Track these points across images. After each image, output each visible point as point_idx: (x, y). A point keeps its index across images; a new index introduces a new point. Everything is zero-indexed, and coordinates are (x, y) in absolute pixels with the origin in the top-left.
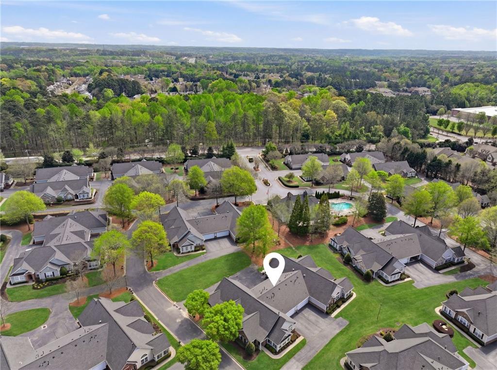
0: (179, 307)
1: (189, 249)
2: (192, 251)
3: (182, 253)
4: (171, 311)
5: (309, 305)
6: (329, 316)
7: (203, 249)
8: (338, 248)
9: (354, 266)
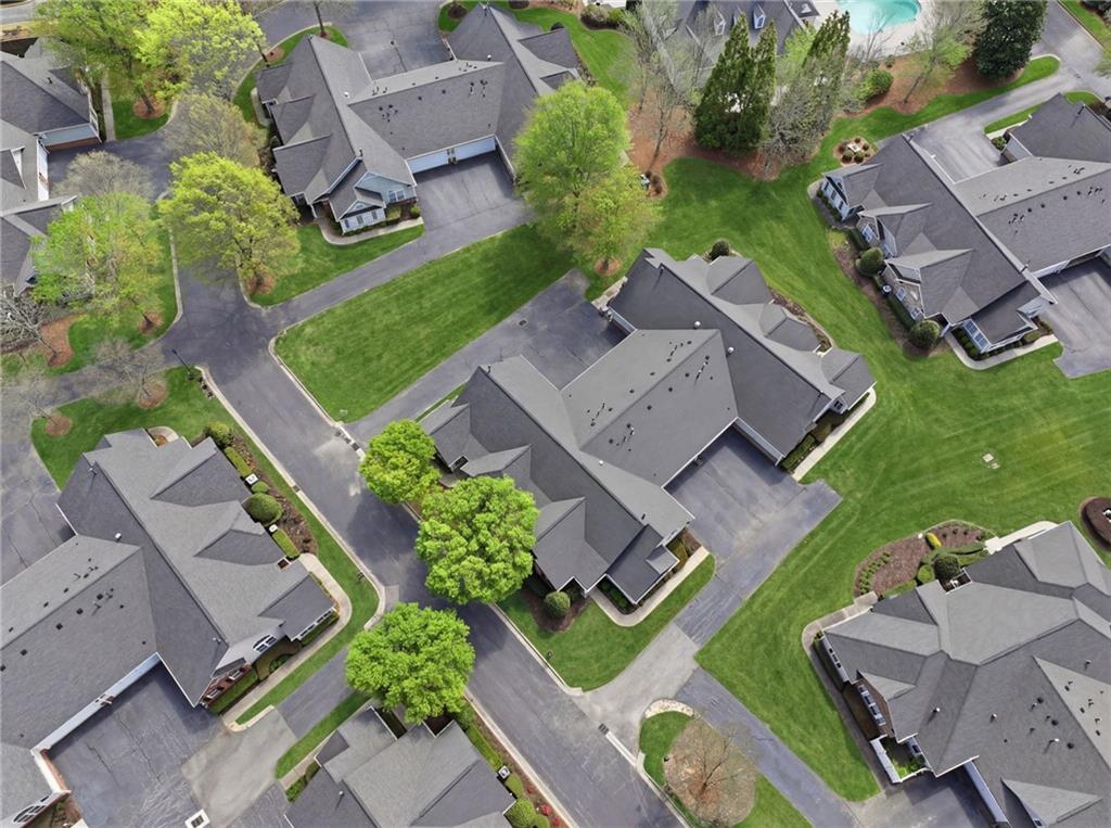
0: (353, 442)
1: (368, 219)
2: (379, 226)
3: (348, 234)
4: (331, 457)
5: (735, 438)
6: (788, 477)
7: (415, 216)
8: (845, 212)
9: (887, 289)
